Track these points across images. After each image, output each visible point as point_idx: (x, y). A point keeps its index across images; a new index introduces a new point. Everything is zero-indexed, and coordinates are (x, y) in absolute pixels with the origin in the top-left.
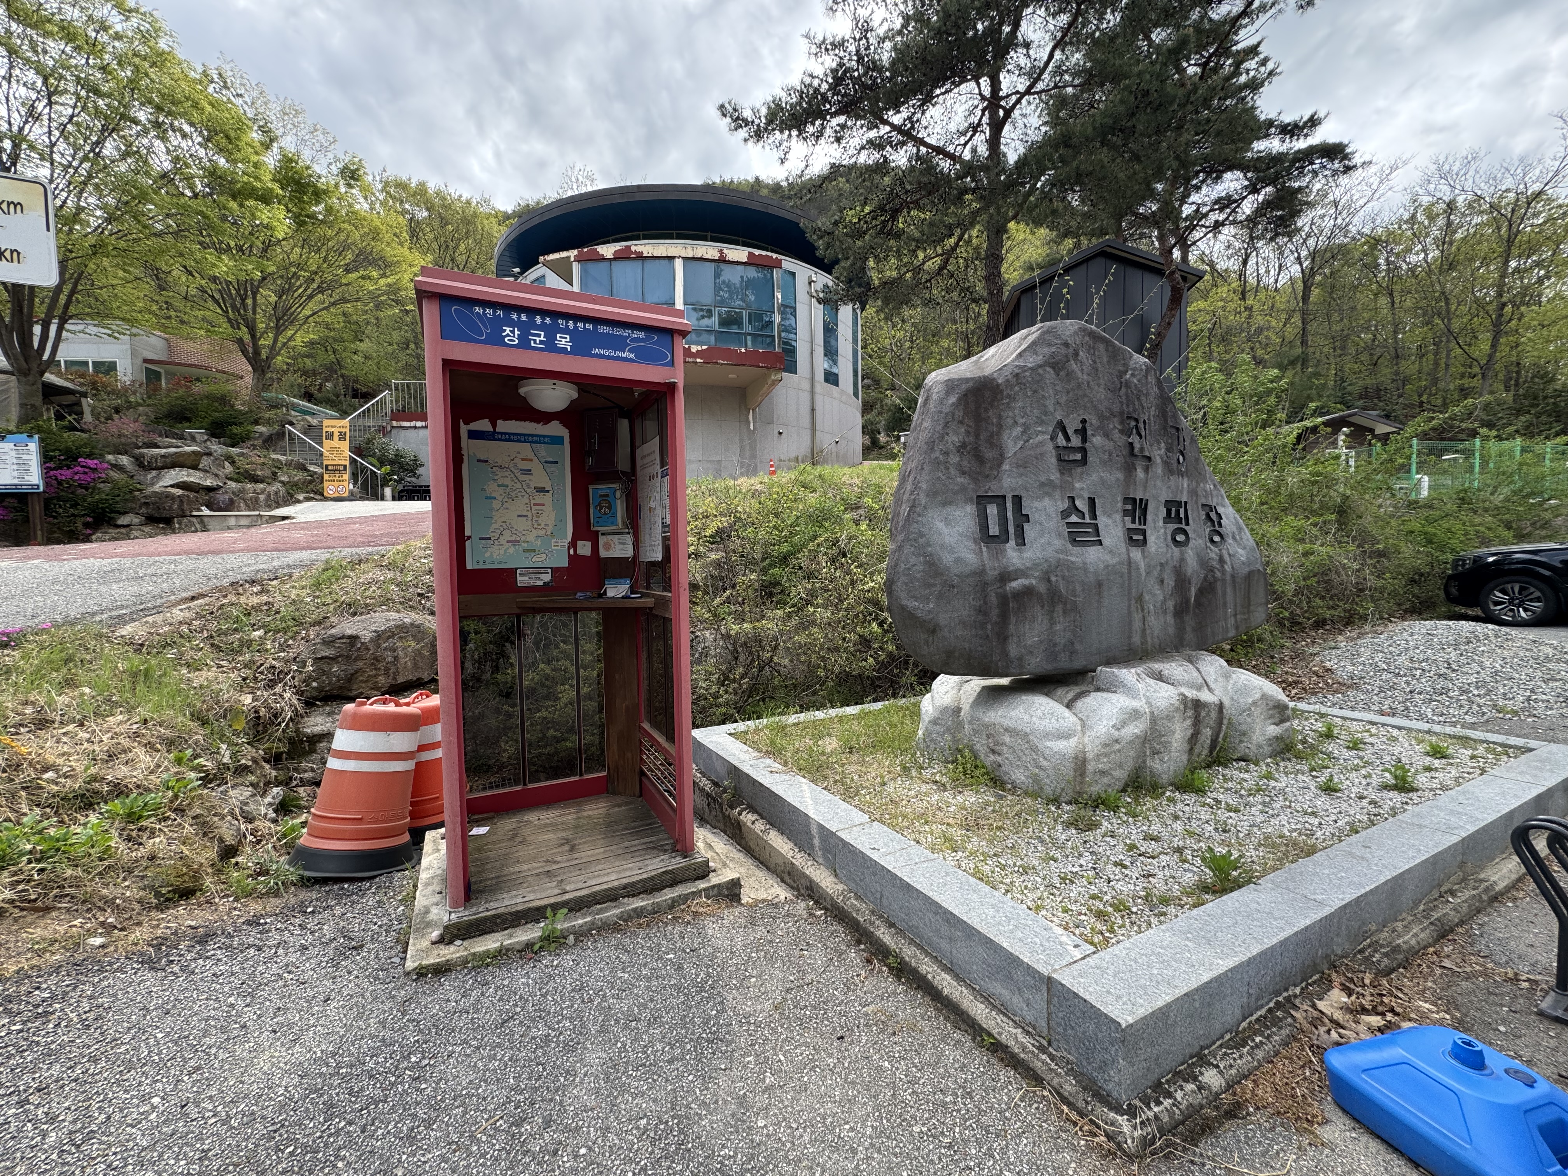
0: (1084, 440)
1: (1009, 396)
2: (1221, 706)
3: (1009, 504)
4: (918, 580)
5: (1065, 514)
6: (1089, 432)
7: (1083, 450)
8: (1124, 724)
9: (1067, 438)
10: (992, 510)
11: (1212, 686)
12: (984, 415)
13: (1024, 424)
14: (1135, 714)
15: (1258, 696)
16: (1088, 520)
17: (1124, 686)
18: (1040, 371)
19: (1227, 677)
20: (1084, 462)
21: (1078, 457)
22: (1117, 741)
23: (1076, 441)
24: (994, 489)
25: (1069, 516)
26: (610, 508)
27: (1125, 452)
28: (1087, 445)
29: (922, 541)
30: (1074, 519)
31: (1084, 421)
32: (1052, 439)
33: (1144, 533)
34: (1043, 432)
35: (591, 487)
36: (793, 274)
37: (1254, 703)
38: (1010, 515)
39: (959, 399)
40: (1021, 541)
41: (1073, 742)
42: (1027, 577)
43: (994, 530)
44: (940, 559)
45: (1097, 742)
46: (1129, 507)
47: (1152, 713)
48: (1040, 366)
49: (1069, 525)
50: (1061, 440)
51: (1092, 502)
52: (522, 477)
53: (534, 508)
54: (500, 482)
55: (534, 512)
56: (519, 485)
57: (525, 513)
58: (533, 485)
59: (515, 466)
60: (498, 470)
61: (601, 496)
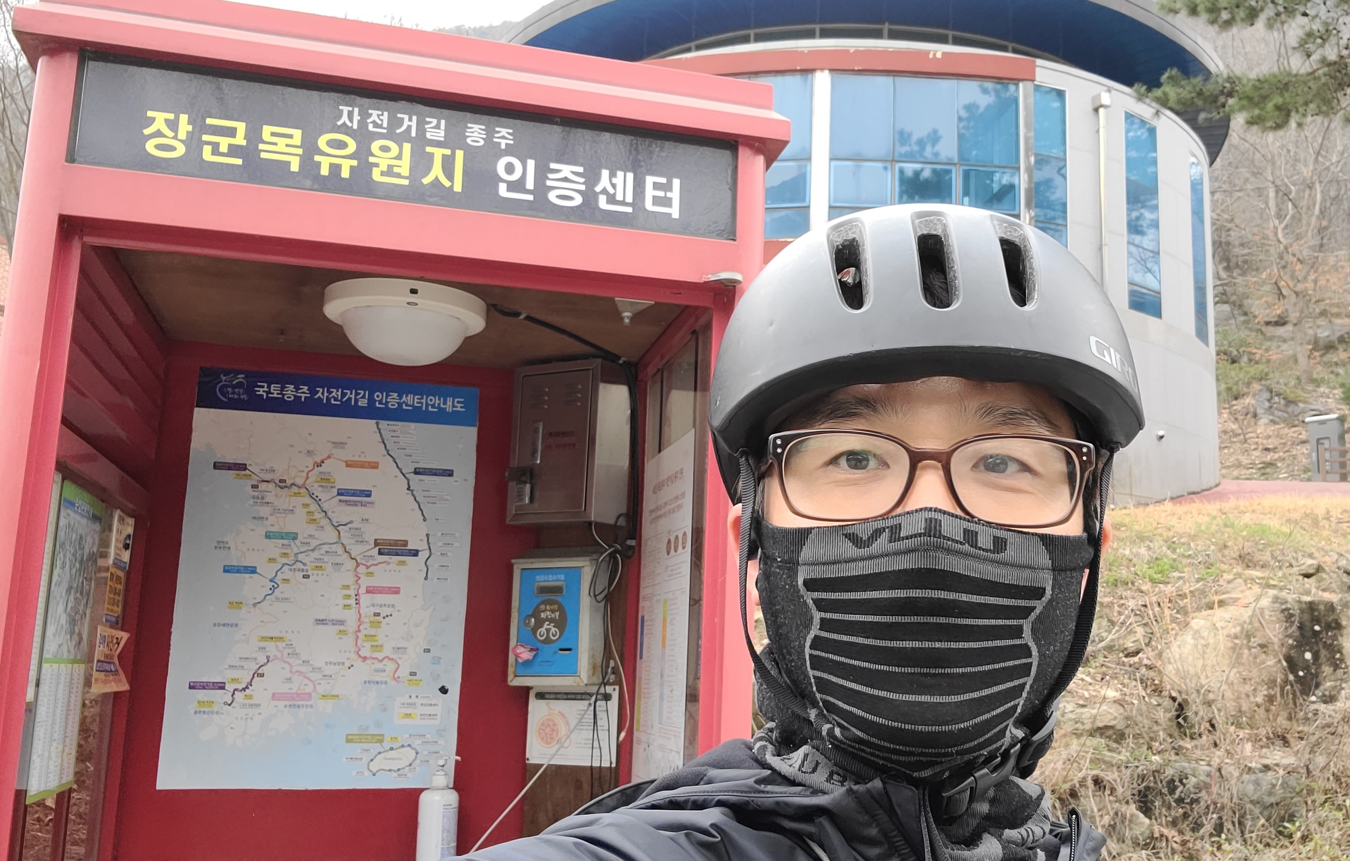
26: (561, 624)
35: (519, 565)
36: (1060, 94)
52: (342, 512)
53: (365, 599)
54: (276, 524)
55: (367, 610)
56: (330, 535)
57: (337, 613)
58: (372, 533)
59: (326, 480)
60: (271, 492)
61: (543, 590)
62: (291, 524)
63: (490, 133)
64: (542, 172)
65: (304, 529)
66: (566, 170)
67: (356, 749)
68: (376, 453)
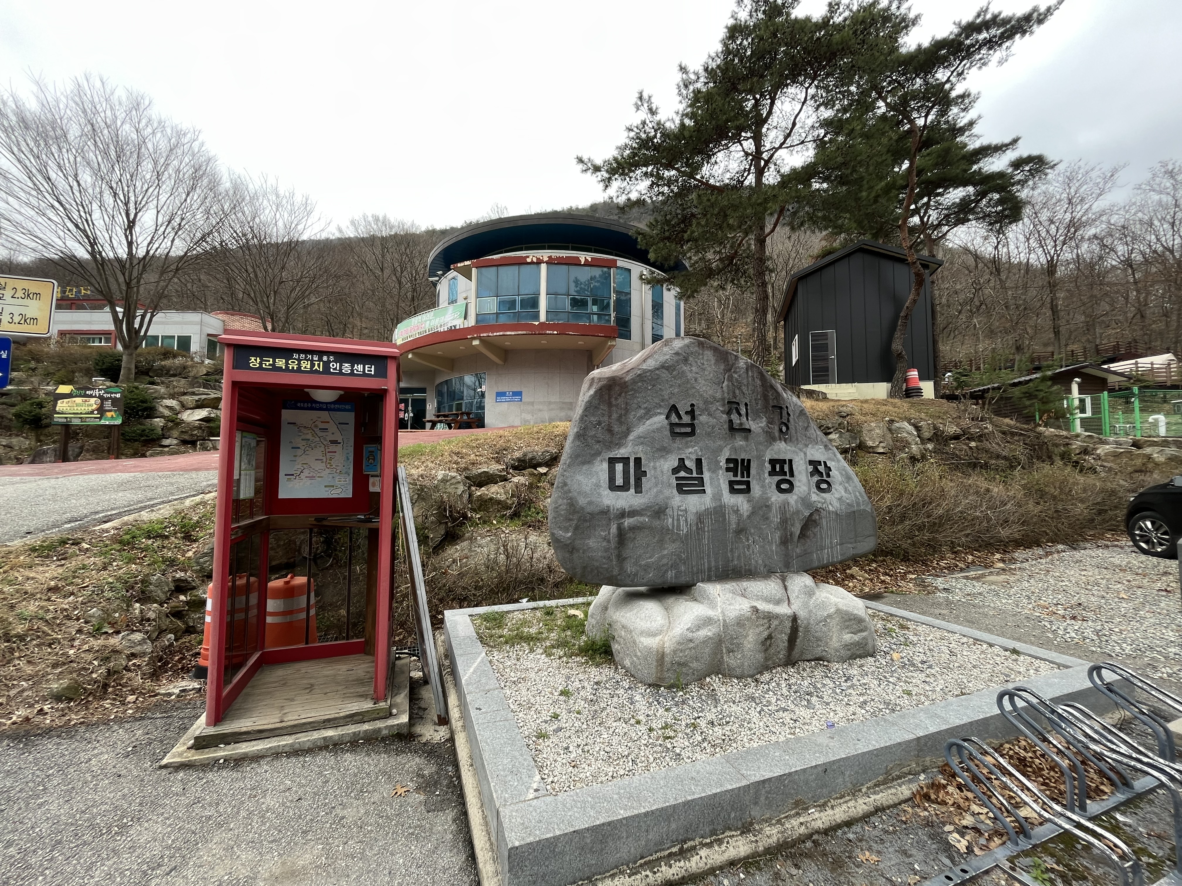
0: (693, 418)
1: (633, 389)
2: (795, 618)
3: (632, 464)
4: (562, 516)
5: (675, 471)
6: (697, 413)
7: (692, 426)
8: (699, 628)
9: (679, 417)
10: (619, 467)
11: (792, 600)
12: (614, 403)
13: (646, 408)
14: (708, 621)
15: (832, 610)
16: (695, 475)
17: (709, 599)
18: (657, 372)
19: (810, 594)
20: (692, 433)
21: (689, 430)
22: (691, 641)
23: (686, 419)
24: (622, 452)
25: (678, 472)
26: (374, 460)
27: (726, 426)
28: (696, 421)
29: (566, 488)
30: (682, 474)
31: (692, 405)
32: (667, 418)
33: (748, 483)
34: (660, 414)
35: (365, 446)
36: (629, 270)
37: (829, 616)
38: (632, 471)
39: (596, 392)
40: (638, 489)
41: (658, 639)
42: (642, 515)
43: (619, 481)
44: (577, 502)
45: (674, 640)
46: (732, 465)
47: (725, 621)
48: (658, 369)
49: (677, 479)
50: (674, 419)
51: (699, 462)
52: (321, 434)
53: (328, 454)
54: (303, 437)
55: (328, 457)
56: (318, 439)
57: (321, 458)
58: (328, 439)
59: (316, 426)
60: (302, 429)
61: (370, 452)
62: (308, 437)
63: (328, 358)
64: (341, 366)
65: (311, 438)
66: (346, 365)
67: (327, 489)
68: (329, 420)
